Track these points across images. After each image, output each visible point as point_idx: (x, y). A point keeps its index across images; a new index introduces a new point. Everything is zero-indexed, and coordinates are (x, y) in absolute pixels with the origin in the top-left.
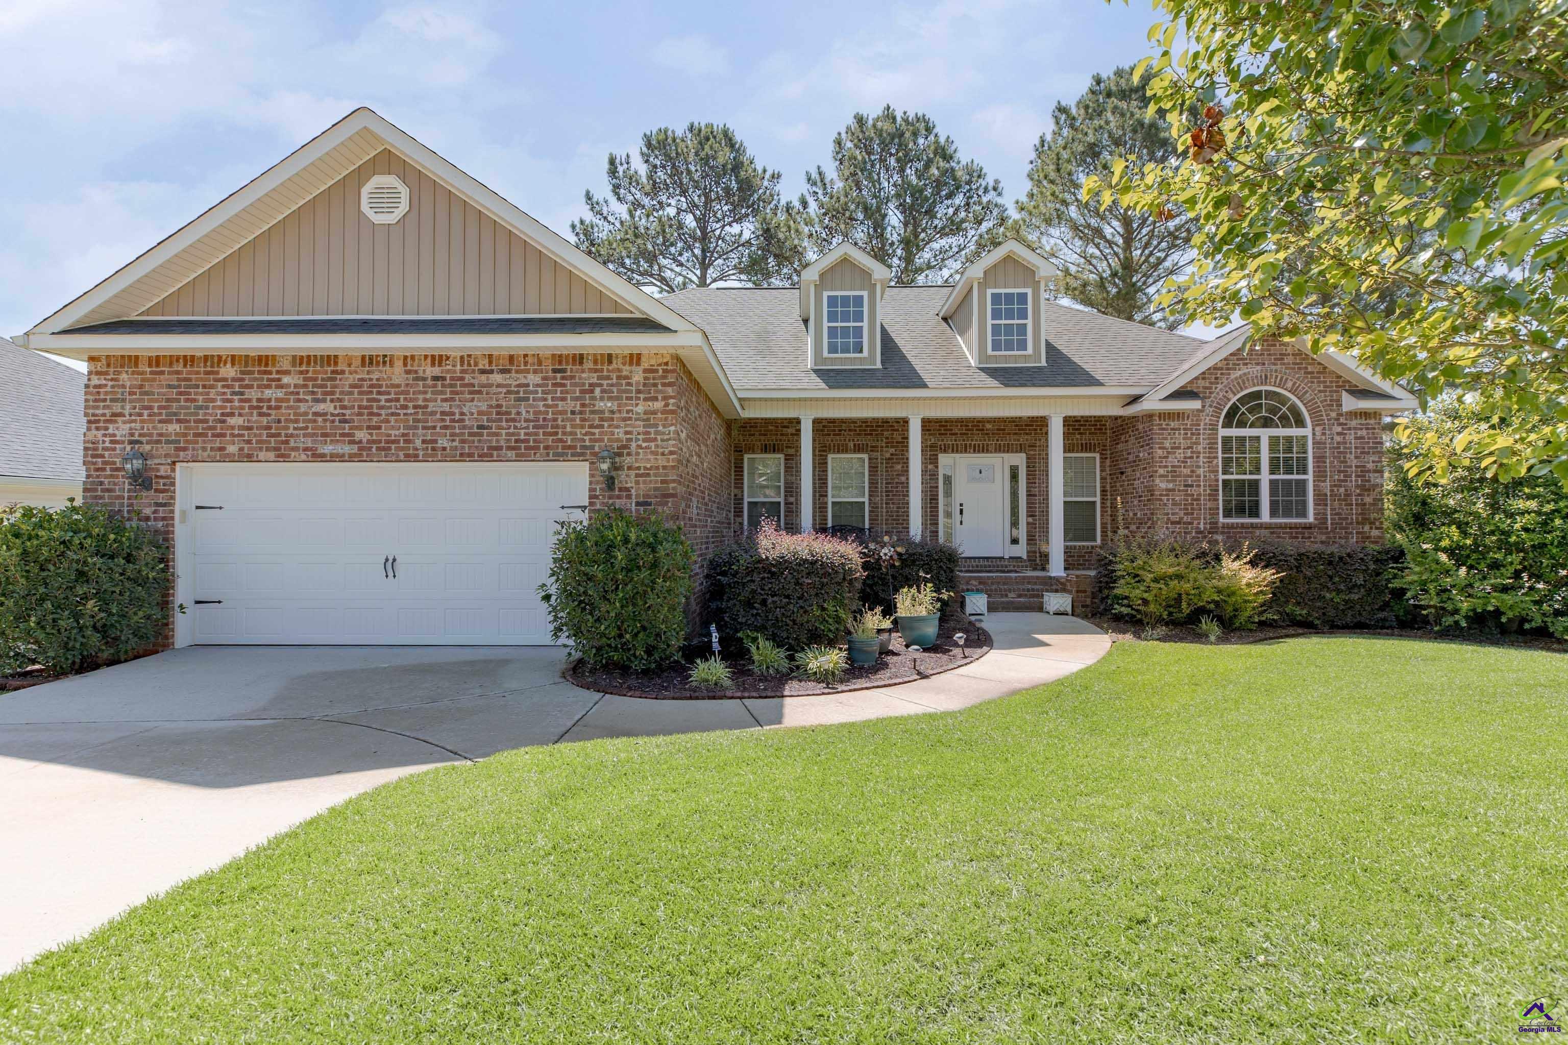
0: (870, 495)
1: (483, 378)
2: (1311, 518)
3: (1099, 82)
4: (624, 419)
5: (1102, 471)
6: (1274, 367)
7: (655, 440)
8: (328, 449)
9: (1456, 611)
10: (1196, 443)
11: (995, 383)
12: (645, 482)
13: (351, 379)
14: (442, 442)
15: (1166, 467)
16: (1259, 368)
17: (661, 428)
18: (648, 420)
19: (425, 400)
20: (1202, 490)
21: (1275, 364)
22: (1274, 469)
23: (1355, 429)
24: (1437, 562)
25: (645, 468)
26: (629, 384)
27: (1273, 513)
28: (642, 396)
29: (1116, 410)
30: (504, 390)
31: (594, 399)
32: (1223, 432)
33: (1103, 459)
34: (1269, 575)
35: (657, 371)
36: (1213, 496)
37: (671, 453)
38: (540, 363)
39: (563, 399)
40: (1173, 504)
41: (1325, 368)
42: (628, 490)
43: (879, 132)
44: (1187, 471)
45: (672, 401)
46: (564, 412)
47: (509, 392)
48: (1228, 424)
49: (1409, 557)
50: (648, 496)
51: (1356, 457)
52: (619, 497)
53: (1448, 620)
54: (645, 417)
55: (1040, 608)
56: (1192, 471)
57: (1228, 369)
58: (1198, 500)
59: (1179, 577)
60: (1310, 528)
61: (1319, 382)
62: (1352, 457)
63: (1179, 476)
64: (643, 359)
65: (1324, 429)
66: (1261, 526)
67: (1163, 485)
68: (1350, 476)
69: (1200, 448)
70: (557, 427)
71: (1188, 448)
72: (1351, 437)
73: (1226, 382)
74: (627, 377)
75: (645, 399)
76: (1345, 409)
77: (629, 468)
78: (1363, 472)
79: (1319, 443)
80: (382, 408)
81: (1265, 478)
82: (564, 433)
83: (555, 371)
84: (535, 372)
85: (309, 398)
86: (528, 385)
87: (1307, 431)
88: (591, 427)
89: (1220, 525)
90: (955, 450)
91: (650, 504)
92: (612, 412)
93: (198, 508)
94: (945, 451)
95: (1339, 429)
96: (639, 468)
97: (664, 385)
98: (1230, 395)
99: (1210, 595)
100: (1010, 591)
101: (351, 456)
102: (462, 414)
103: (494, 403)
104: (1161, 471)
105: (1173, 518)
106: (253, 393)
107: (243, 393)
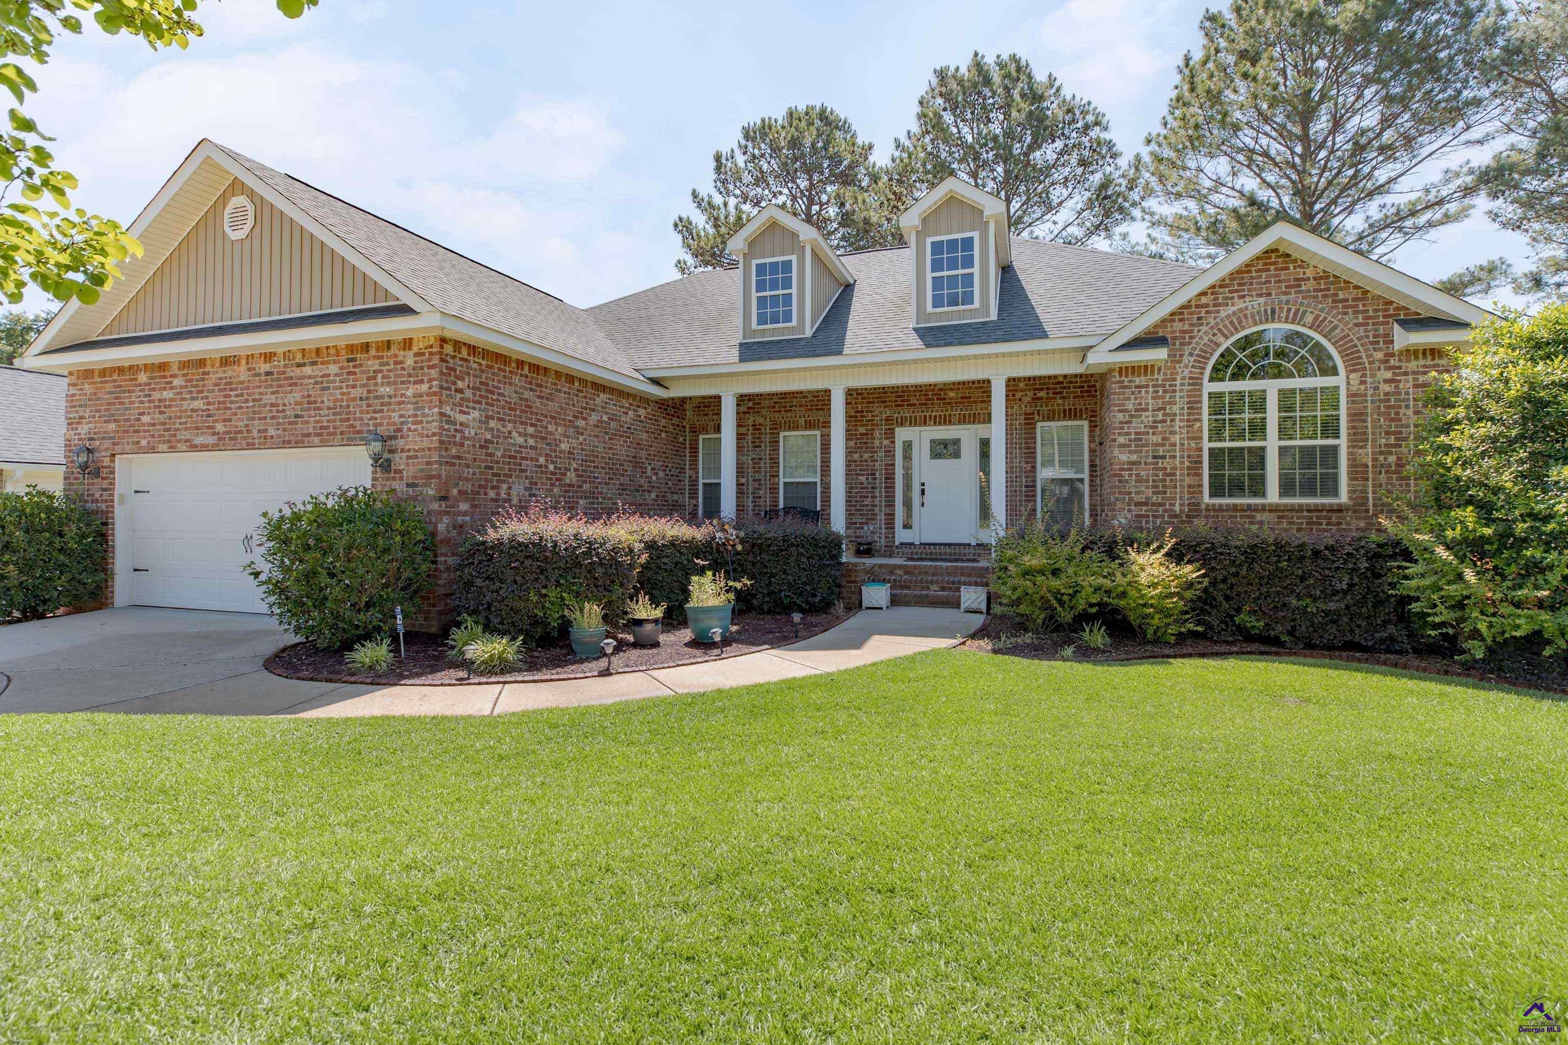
0: (822, 475)
1: (298, 370)
2: (1344, 497)
4: (399, 403)
5: (1090, 442)
6: (1284, 298)
7: (422, 422)
8: (199, 440)
10: (1170, 403)
11: (919, 343)
12: (414, 464)
13: (213, 378)
14: (272, 432)
15: (1127, 434)
16: (1262, 300)
17: (427, 410)
18: (417, 403)
19: (261, 394)
20: (1179, 462)
21: (1285, 293)
22: (1283, 433)
23: (1414, 373)
25: (415, 451)
26: (403, 369)
27: (1287, 490)
28: (412, 379)
30: (313, 381)
31: (376, 384)
32: (1209, 387)
33: (1092, 427)
34: (1189, 572)
35: (424, 354)
36: (1195, 468)
37: (434, 434)
38: (338, 355)
39: (354, 387)
40: (1136, 481)
41: (1366, 292)
42: (400, 471)
44: (1158, 439)
45: (435, 383)
46: (354, 399)
47: (316, 383)
48: (1217, 374)
50: (416, 477)
51: (1416, 413)
52: (394, 479)
54: (414, 400)
55: (958, 605)
56: (1164, 439)
57: (1215, 305)
58: (1174, 475)
60: (1339, 510)
61: (1356, 312)
62: (1410, 412)
63: (1147, 445)
64: (414, 343)
65: (1364, 376)
66: (1263, 509)
67: (1124, 458)
68: (1406, 439)
69: (1176, 409)
70: (349, 413)
71: (1159, 409)
72: (1407, 384)
73: (1213, 322)
74: (401, 362)
75: (415, 383)
76: (1397, 346)
77: (402, 451)
79: (1355, 395)
80: (232, 402)
81: (1273, 444)
82: (355, 419)
83: (349, 360)
84: (335, 362)
85: (188, 396)
86: (329, 375)
87: (1339, 381)
88: (375, 412)
89: (1203, 507)
90: (914, 422)
91: (418, 485)
92: (390, 397)
93: (136, 492)
94: (902, 425)
95: (1389, 375)
96: (409, 450)
97: (429, 367)
98: (1221, 339)
99: (1089, 596)
100: (932, 582)
101: (214, 445)
102: (284, 405)
103: (306, 393)
104: (1121, 440)
105: (1137, 498)
106: (156, 395)
107: (150, 396)
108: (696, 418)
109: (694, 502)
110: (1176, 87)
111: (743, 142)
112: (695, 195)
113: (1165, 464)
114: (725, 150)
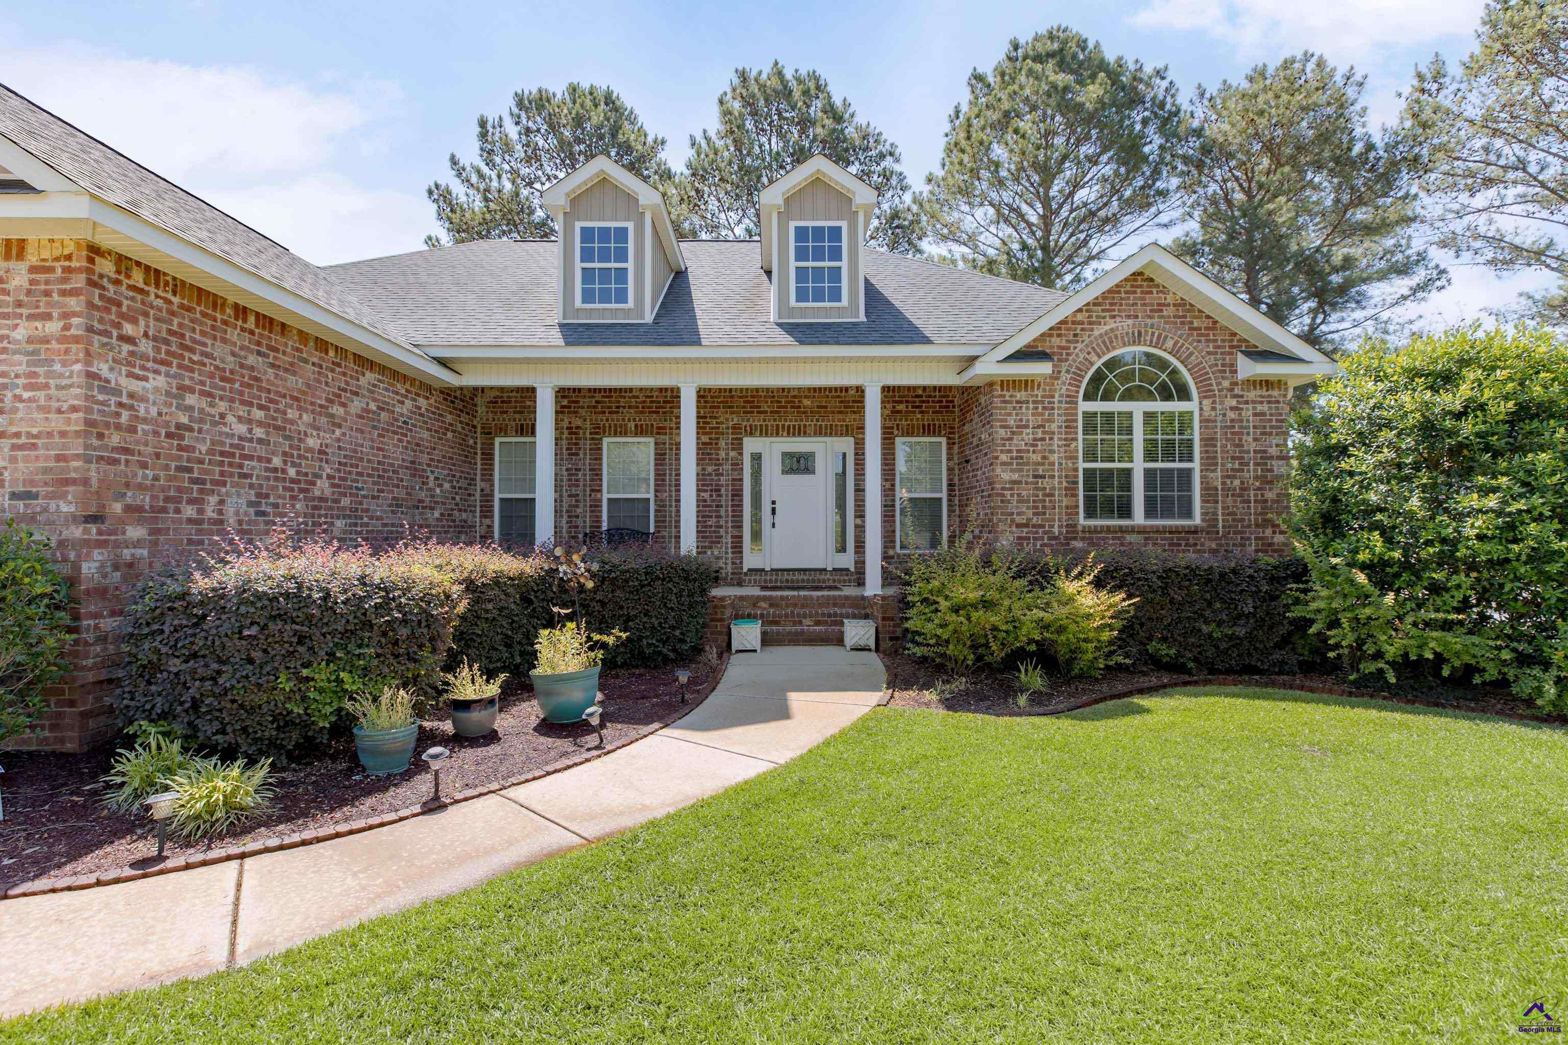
0: (656, 491)
2: (1197, 520)
3: (1016, 47)
5: (949, 459)
6: (1149, 321)
7: (47, 386)
9: (1379, 655)
10: (1049, 421)
11: (789, 339)
12: (26, 459)
15: (1010, 451)
16: (1130, 322)
17: (57, 367)
18: (35, 352)
20: (1057, 483)
21: (1151, 317)
22: (1150, 455)
23: (1254, 402)
24: (1352, 582)
25: (29, 435)
26: (4, 292)
27: (1150, 512)
28: (25, 311)
29: (948, 378)
32: (1085, 406)
33: (950, 445)
34: (1119, 600)
35: (51, 270)
36: (1071, 491)
37: (74, 409)
40: (1018, 501)
41: (1216, 322)
43: (763, 87)
44: (1037, 458)
45: (75, 321)
48: (1091, 395)
49: (1314, 575)
50: (32, 482)
51: (1255, 440)
53: (1369, 667)
54: (30, 348)
55: (839, 641)
56: (1044, 458)
57: (1090, 323)
58: (1053, 495)
59: (987, 604)
60: (1195, 532)
61: (1208, 341)
62: (1250, 439)
63: (1027, 464)
64: (30, 249)
65: (1214, 402)
66: (1132, 530)
67: (1006, 476)
68: (1248, 464)
69: (1054, 427)
71: (1039, 427)
72: (1248, 413)
73: (1087, 340)
75: (30, 317)
76: (1241, 376)
78: (1264, 457)
79: (1207, 421)
81: (1139, 466)
87: (1192, 406)
89: (1080, 528)
90: (764, 432)
91: (36, 496)
94: (751, 434)
95: (1234, 403)
96: (17, 435)
97: (63, 293)
98: (1094, 358)
99: (1029, 632)
100: (805, 616)
104: (1004, 457)
105: (1019, 519)
108: (491, 415)
109: (487, 521)
110: (947, 135)
111: (516, 111)
112: (454, 161)
113: (1045, 485)
114: (492, 117)
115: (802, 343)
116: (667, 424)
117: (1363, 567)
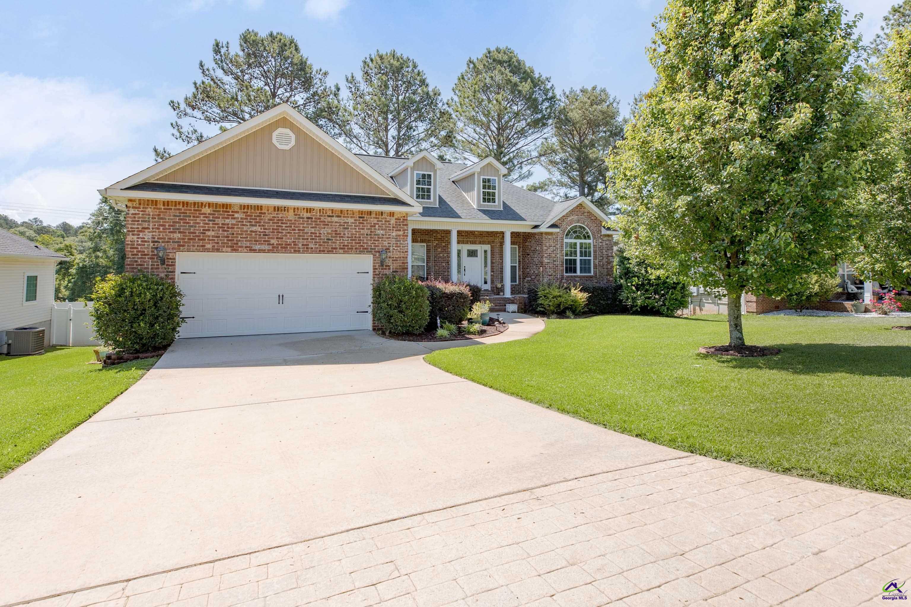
0: (427, 263)
1: (329, 219)
2: (592, 274)
4: (388, 238)
5: (519, 253)
6: (581, 217)
7: (400, 246)
8: (257, 247)
11: (487, 217)
12: (396, 263)
13: (270, 216)
14: (311, 245)
15: (547, 253)
16: (577, 217)
17: (402, 242)
18: (397, 238)
19: (303, 227)
20: (559, 263)
22: (581, 255)
23: (605, 241)
24: (632, 289)
25: (396, 258)
26: (390, 224)
27: (581, 272)
28: (395, 229)
29: (529, 230)
30: (338, 224)
31: (375, 229)
32: (565, 241)
33: (519, 248)
34: (586, 295)
35: (400, 219)
36: (562, 265)
37: (406, 252)
38: (353, 214)
39: (363, 229)
40: (549, 268)
41: (597, 218)
42: (389, 266)
44: (554, 255)
45: (406, 231)
46: (363, 234)
47: (340, 225)
48: (567, 238)
49: (624, 288)
50: (397, 269)
51: (606, 251)
52: (385, 269)
53: (634, 308)
55: (506, 310)
57: (568, 217)
59: (560, 296)
60: (592, 277)
61: (595, 224)
62: (604, 251)
63: (551, 257)
64: (395, 215)
65: (596, 240)
66: (579, 277)
67: (546, 261)
68: (604, 258)
69: (558, 246)
70: (361, 240)
71: (554, 246)
72: (604, 244)
73: (567, 221)
74: (388, 221)
75: (396, 230)
76: (602, 233)
77: (390, 257)
78: (608, 256)
79: (595, 246)
80: (283, 230)
81: (578, 258)
82: (364, 243)
83: (360, 217)
84: (351, 217)
85: (248, 224)
86: (348, 223)
87: (591, 241)
88: (374, 240)
90: (463, 243)
91: (398, 272)
92: (383, 235)
93: (182, 273)
95: (601, 241)
96: (393, 258)
97: (403, 225)
98: (568, 227)
99: (569, 302)
101: (268, 250)
102: (320, 234)
103: (334, 229)
104: (546, 255)
105: (550, 274)
106: (220, 221)
107: (214, 221)
115: (492, 219)
116: (431, 239)
117: (634, 285)
